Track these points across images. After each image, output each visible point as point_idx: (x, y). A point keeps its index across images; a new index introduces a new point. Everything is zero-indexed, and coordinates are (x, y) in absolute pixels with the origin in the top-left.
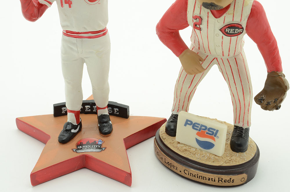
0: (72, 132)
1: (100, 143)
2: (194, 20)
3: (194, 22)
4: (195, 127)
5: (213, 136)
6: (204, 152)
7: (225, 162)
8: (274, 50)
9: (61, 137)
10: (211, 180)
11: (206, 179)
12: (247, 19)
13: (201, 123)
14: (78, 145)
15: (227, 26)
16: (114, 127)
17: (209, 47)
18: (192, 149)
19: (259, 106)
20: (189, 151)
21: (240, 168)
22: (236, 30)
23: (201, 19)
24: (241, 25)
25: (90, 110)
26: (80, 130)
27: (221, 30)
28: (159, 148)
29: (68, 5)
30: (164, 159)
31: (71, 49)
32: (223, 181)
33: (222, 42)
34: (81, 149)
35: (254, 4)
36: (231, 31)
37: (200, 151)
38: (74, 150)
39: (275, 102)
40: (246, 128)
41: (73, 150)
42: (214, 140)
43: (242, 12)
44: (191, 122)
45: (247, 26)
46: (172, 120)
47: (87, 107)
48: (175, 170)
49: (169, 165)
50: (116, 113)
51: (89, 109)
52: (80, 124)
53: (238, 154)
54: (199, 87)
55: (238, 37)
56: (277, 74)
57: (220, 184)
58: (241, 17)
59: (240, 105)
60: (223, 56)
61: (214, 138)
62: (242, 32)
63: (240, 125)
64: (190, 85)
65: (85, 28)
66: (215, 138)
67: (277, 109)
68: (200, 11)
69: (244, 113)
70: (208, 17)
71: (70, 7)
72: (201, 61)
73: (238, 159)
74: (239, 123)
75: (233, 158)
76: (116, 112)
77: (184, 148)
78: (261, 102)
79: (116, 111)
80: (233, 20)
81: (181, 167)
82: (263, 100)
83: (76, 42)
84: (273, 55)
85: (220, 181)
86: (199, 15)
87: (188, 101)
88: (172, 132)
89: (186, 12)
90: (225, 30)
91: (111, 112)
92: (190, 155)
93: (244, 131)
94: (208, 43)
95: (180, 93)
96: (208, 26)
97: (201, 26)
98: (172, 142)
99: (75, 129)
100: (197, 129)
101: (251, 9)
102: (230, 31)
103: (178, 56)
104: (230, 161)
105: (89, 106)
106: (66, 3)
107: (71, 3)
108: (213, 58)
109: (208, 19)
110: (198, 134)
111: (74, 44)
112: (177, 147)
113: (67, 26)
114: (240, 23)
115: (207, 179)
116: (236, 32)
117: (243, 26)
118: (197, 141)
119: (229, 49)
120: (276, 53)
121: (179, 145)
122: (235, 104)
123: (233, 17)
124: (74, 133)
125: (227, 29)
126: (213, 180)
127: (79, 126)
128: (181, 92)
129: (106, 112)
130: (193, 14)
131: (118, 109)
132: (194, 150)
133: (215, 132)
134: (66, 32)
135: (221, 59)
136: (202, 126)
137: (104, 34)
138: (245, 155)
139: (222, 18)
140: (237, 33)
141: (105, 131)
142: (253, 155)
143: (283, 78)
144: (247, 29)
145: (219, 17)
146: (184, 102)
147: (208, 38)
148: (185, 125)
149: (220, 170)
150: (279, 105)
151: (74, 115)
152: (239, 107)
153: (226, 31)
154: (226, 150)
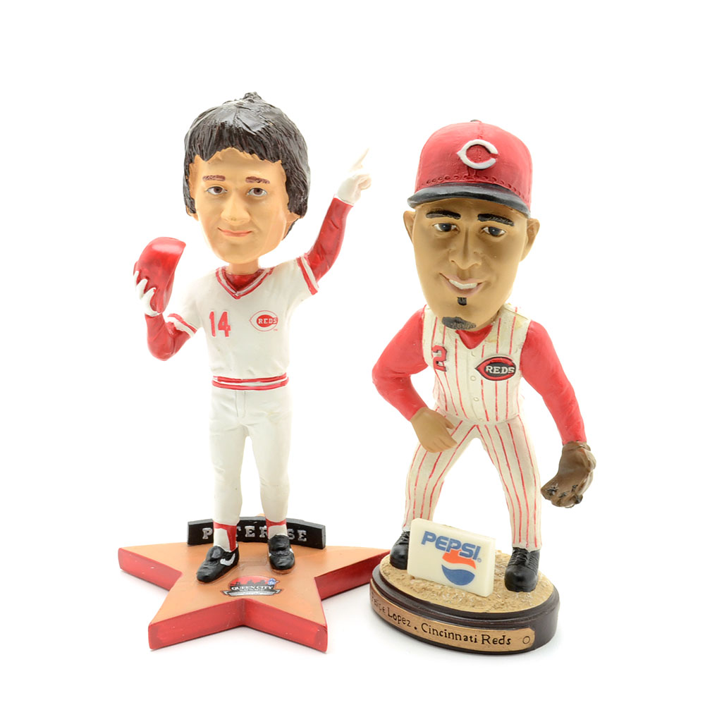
0: (222, 563)
1: (272, 583)
2: (434, 354)
3: (434, 356)
4: (440, 545)
5: (472, 558)
6: (456, 591)
7: (494, 607)
8: (570, 404)
9: (202, 570)
10: (469, 639)
11: (460, 639)
12: (520, 350)
13: (450, 537)
14: (231, 586)
15: (488, 362)
16: (297, 560)
17: (461, 403)
18: (436, 586)
19: (549, 502)
20: (430, 590)
21: (521, 618)
22: (503, 368)
23: (444, 350)
24: (510, 360)
25: (253, 535)
26: (235, 563)
27: (478, 369)
28: (378, 592)
29: (223, 332)
30: (386, 611)
31: (226, 409)
32: (491, 641)
33: (482, 391)
34: (238, 591)
35: (532, 326)
36: (495, 370)
37: (449, 589)
38: (226, 593)
39: (572, 490)
40: (532, 552)
41: (223, 592)
42: (473, 565)
43: (511, 339)
44: (433, 535)
45: (521, 363)
46: (401, 541)
47: (248, 528)
48: (405, 628)
49: (396, 619)
50: (302, 540)
51: (253, 532)
52: (236, 551)
53: (517, 595)
54: (447, 478)
55: (507, 382)
56: (577, 444)
57: (486, 648)
58: (511, 346)
59: (520, 507)
60: (488, 420)
61: (473, 562)
62: (514, 373)
63: (522, 545)
64: (431, 472)
65: (251, 372)
66: (476, 561)
67: (577, 502)
68: (442, 338)
69: (528, 522)
70: (456, 347)
71: (227, 335)
72: (448, 427)
73: (517, 603)
74: (520, 541)
75: (507, 601)
76: (302, 538)
77: (422, 585)
78: (551, 494)
79: (302, 536)
80: (497, 352)
81: (416, 619)
82: (555, 491)
83: (234, 397)
84: (569, 413)
85: (485, 642)
86: (441, 345)
87: (430, 506)
88: (400, 561)
89: (421, 342)
90: (485, 368)
91: (292, 538)
92: (433, 597)
93: (527, 556)
94: (460, 394)
95: (414, 487)
96: (456, 362)
97: (446, 364)
98: (401, 578)
99: (228, 559)
100: (443, 549)
101: (526, 333)
102: (492, 371)
103: (409, 419)
104: (503, 605)
105: (253, 528)
106: (220, 329)
107: (229, 329)
108: (473, 425)
109: (456, 351)
110: (446, 557)
111: (230, 400)
112: (409, 586)
113: (221, 369)
114: (509, 357)
115: (463, 638)
116: (503, 372)
117: (514, 362)
118: (445, 570)
119: (496, 406)
120: (574, 409)
121: (413, 582)
122: (510, 507)
123: (497, 345)
124: (226, 566)
125: (487, 367)
126: (473, 639)
127: (234, 555)
128: (416, 485)
129: (284, 531)
130: (432, 343)
131: (305, 532)
132: (440, 587)
133: (474, 550)
134: (219, 380)
135: (486, 426)
136: (453, 541)
137: (283, 384)
138: (530, 596)
139: (479, 347)
140: (504, 375)
141: (281, 563)
142: (545, 598)
143: (586, 451)
144: (522, 369)
145: (475, 347)
146: (422, 507)
147: (458, 385)
148: (423, 543)
149: (486, 621)
150: (579, 494)
151: (226, 533)
152: (518, 510)
153: (487, 370)
154: (495, 589)
